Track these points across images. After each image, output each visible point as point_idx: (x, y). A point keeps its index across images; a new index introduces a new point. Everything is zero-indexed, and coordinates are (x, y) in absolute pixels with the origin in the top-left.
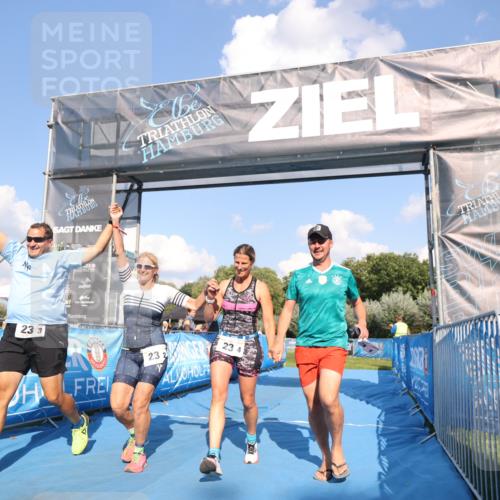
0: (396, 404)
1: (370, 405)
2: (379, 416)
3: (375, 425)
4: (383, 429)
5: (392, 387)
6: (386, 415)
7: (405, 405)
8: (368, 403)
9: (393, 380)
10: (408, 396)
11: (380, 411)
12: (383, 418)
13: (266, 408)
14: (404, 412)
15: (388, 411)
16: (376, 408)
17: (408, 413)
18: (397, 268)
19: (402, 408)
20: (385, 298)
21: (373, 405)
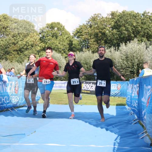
0: (129, 131)
1: (109, 131)
2: (116, 139)
3: (113, 146)
4: (118, 149)
5: (127, 118)
6: (120, 138)
7: (136, 131)
8: (107, 130)
9: (128, 113)
10: (139, 124)
11: (116, 136)
12: (118, 140)
13: (24, 134)
14: (135, 136)
15: (123, 136)
16: (113, 134)
17: (138, 137)
18: (135, 25)
19: (134, 133)
20: (123, 47)
21: (111, 131)
